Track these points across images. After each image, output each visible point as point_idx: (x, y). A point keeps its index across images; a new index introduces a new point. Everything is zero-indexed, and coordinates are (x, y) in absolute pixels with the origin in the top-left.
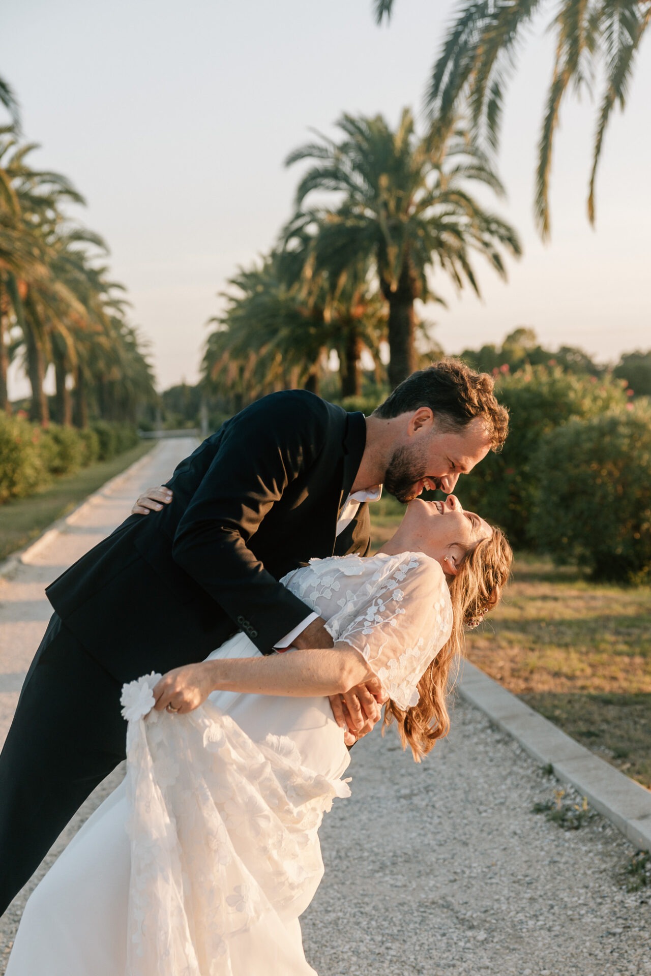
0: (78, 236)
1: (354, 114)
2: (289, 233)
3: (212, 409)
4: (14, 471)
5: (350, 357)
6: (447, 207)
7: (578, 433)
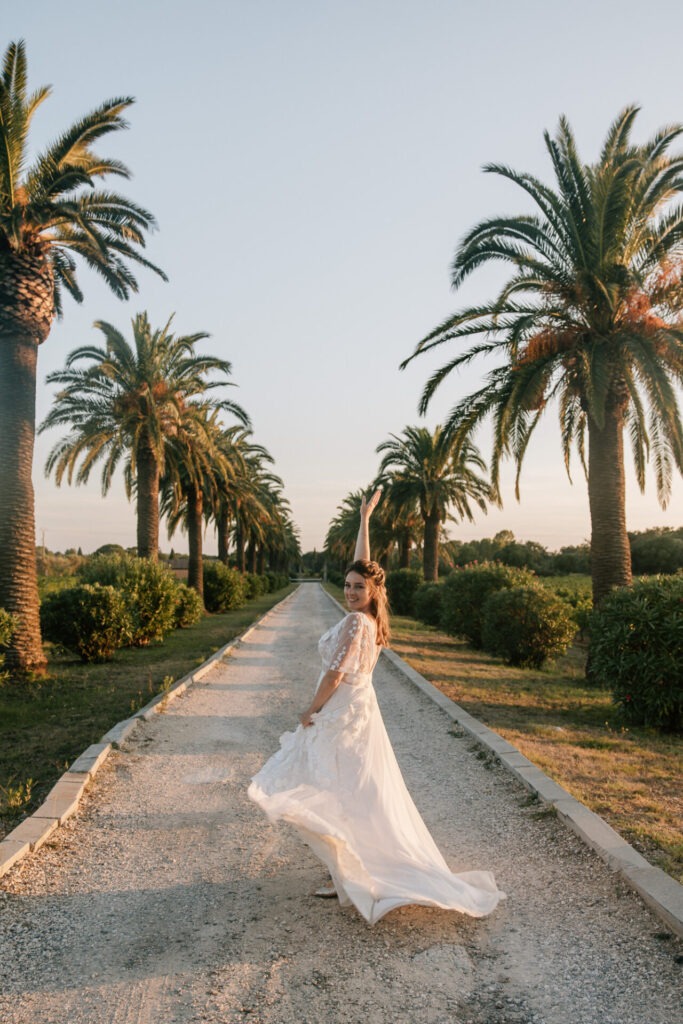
0: (268, 477)
1: (412, 427)
2: (378, 482)
3: (329, 567)
4: (229, 596)
5: (405, 546)
6: (457, 475)
7: (504, 595)
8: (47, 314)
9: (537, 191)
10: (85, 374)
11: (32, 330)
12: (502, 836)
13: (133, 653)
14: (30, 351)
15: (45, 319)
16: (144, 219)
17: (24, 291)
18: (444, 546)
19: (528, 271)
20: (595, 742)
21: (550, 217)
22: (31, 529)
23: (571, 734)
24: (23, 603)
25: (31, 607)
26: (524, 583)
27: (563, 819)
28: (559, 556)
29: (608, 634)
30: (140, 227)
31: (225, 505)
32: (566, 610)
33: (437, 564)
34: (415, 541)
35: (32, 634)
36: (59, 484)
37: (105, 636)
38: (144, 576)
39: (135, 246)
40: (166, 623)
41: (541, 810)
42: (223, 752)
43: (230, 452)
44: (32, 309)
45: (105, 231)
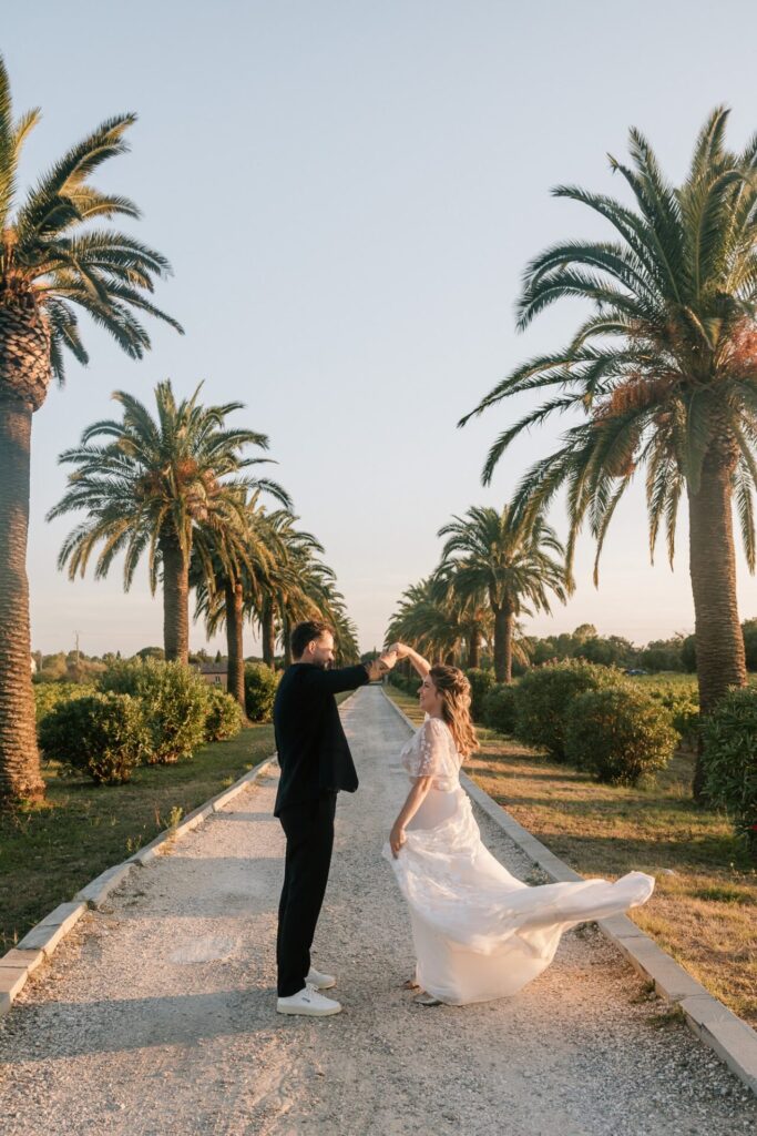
0: (318, 568)
1: (478, 507)
2: (440, 570)
5: (474, 643)
6: (530, 561)
7: (590, 698)
8: (42, 375)
9: (616, 215)
10: (103, 452)
11: (22, 393)
12: (609, 1056)
13: (155, 772)
14: (22, 418)
15: (39, 380)
16: (156, 263)
17: (14, 348)
18: (518, 642)
19: (609, 309)
20: (719, 891)
21: (634, 246)
22: (25, 628)
23: (685, 879)
24: (15, 716)
25: (25, 722)
26: (613, 683)
27: (697, 1030)
28: (647, 652)
29: (726, 747)
30: (147, 270)
31: (268, 601)
32: (664, 715)
33: (510, 663)
34: (484, 635)
35: (27, 754)
36: (72, 578)
37: (120, 754)
38: (168, 681)
39: (143, 292)
40: (195, 736)
41: (661, 1011)
42: (233, 911)
43: (271, 539)
44: (24, 370)
45: (109, 277)
